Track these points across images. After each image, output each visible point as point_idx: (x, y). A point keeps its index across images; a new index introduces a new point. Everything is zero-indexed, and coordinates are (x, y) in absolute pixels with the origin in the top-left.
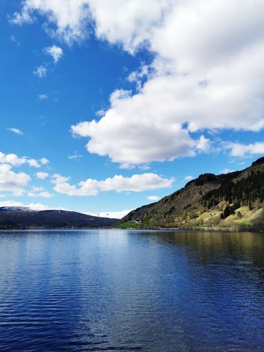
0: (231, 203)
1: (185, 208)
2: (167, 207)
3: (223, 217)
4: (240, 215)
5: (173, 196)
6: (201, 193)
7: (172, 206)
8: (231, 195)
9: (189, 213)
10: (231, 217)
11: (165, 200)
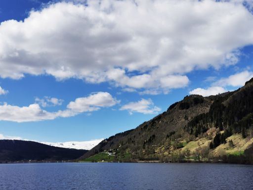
0: (221, 130)
1: (168, 136)
2: (146, 135)
3: (213, 146)
4: (232, 145)
5: (154, 122)
6: (186, 118)
7: (152, 134)
8: (221, 120)
9: (172, 143)
10: (222, 146)
11: (145, 126)
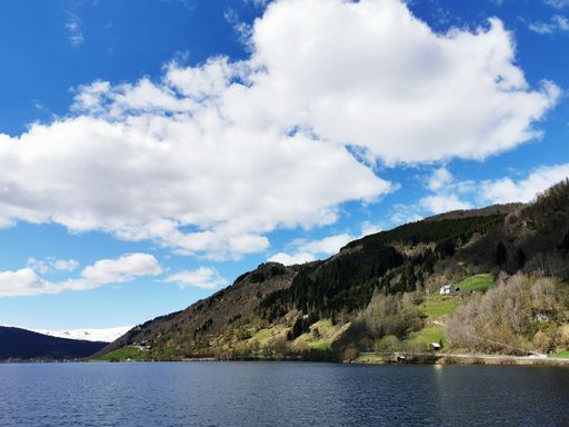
0: (305, 313)
1: (231, 321)
2: (199, 317)
3: (291, 337)
4: (317, 335)
5: (212, 300)
6: (259, 295)
7: (209, 317)
8: (305, 299)
9: (236, 331)
10: (304, 337)
11: (199, 307)
